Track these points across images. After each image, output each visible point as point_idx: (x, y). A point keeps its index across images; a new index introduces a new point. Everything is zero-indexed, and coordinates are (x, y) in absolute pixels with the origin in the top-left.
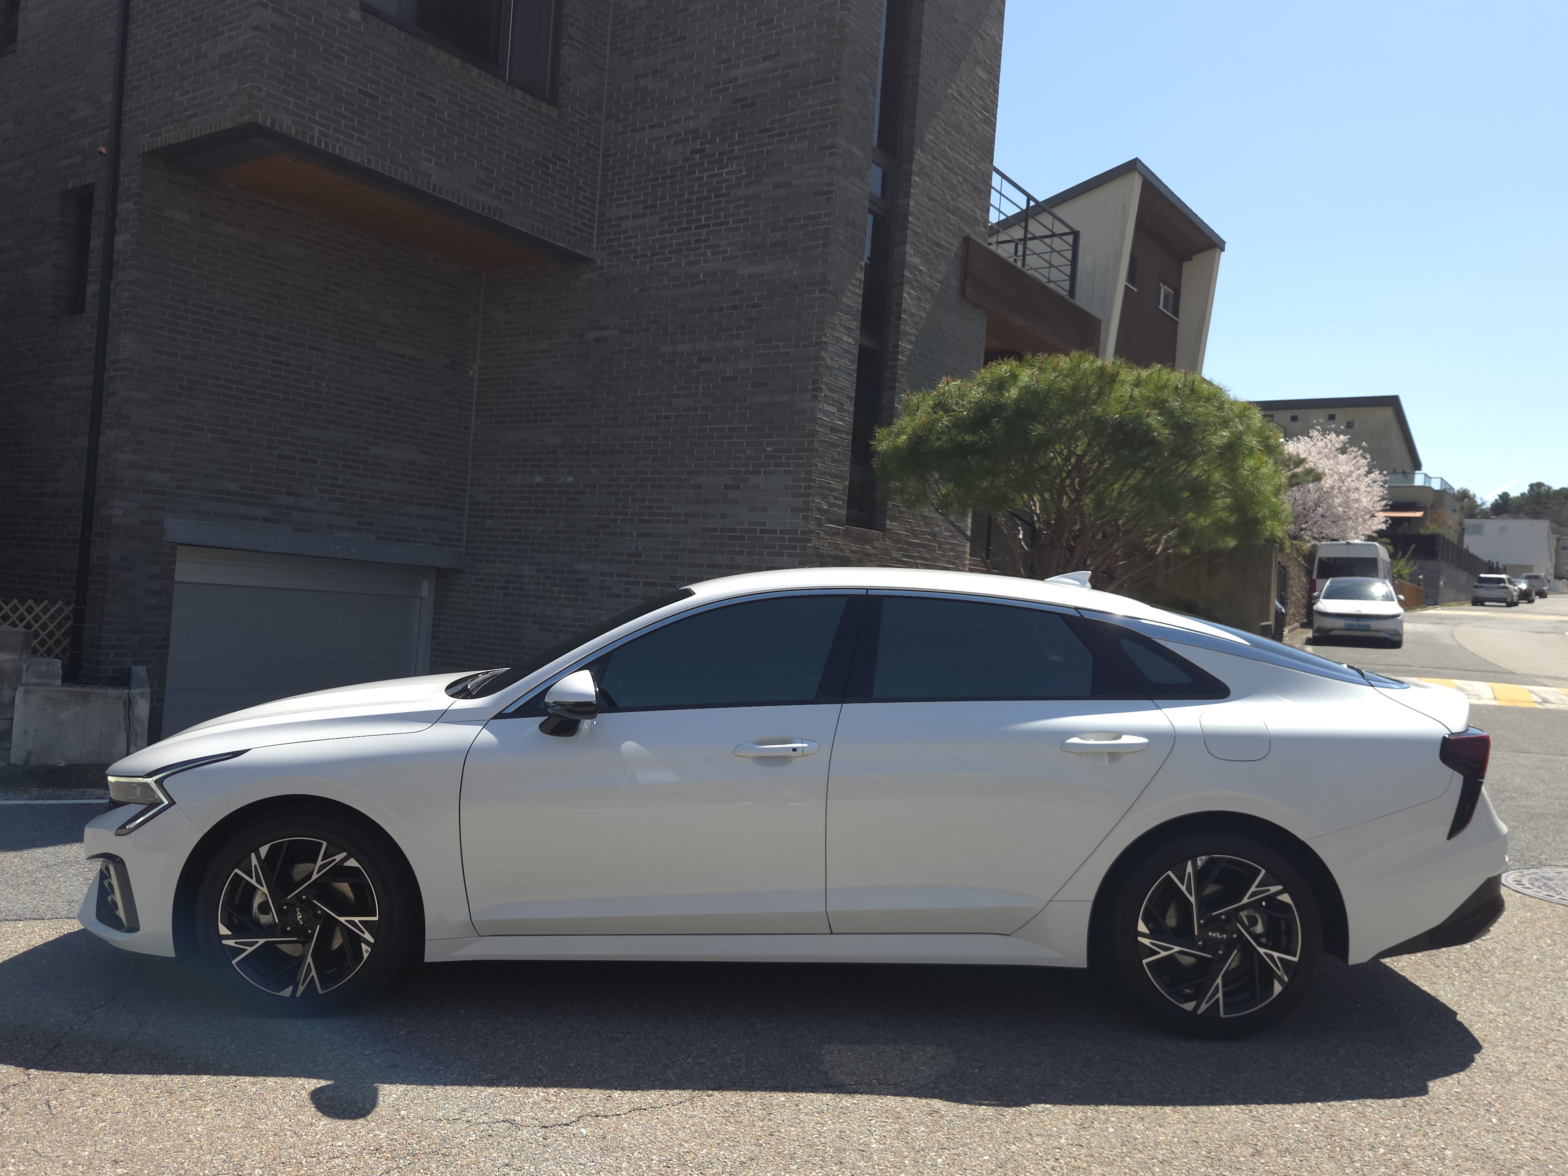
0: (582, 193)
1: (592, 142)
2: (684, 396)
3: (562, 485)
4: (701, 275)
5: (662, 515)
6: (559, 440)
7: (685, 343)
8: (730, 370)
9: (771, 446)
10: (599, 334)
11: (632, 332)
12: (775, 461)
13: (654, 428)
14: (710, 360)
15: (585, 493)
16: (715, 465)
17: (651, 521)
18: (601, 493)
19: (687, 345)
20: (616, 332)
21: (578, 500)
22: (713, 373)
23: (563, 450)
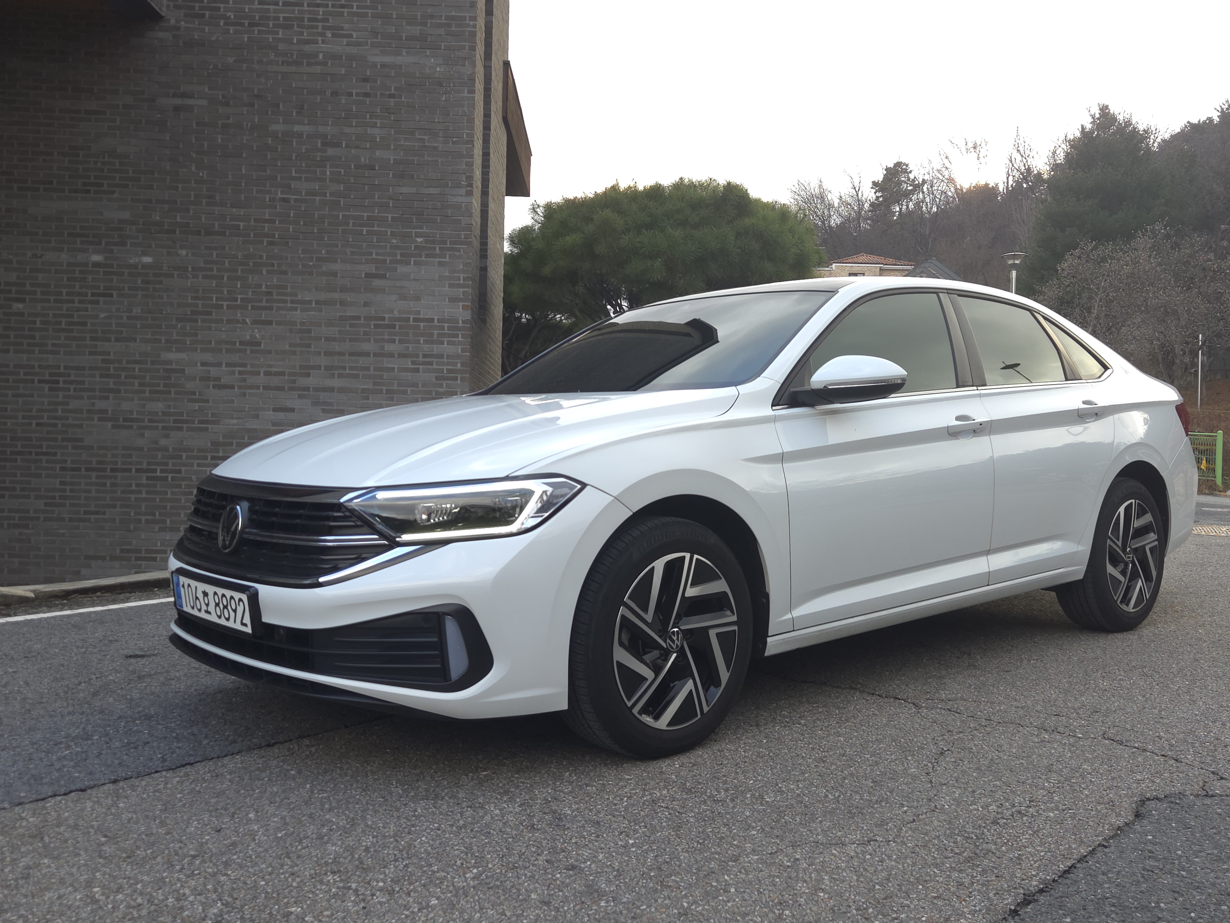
2: (307, 180)
3: (135, 266)
4: (321, 56)
5: (285, 302)
6: (126, 215)
7: (304, 124)
8: (365, 158)
9: (421, 237)
10: (178, 101)
11: (227, 104)
12: (427, 252)
13: (267, 211)
14: (338, 145)
15: (172, 276)
16: (352, 253)
17: (271, 308)
18: (195, 276)
19: (307, 127)
20: (204, 102)
21: (161, 283)
22: (343, 160)
23: (134, 227)
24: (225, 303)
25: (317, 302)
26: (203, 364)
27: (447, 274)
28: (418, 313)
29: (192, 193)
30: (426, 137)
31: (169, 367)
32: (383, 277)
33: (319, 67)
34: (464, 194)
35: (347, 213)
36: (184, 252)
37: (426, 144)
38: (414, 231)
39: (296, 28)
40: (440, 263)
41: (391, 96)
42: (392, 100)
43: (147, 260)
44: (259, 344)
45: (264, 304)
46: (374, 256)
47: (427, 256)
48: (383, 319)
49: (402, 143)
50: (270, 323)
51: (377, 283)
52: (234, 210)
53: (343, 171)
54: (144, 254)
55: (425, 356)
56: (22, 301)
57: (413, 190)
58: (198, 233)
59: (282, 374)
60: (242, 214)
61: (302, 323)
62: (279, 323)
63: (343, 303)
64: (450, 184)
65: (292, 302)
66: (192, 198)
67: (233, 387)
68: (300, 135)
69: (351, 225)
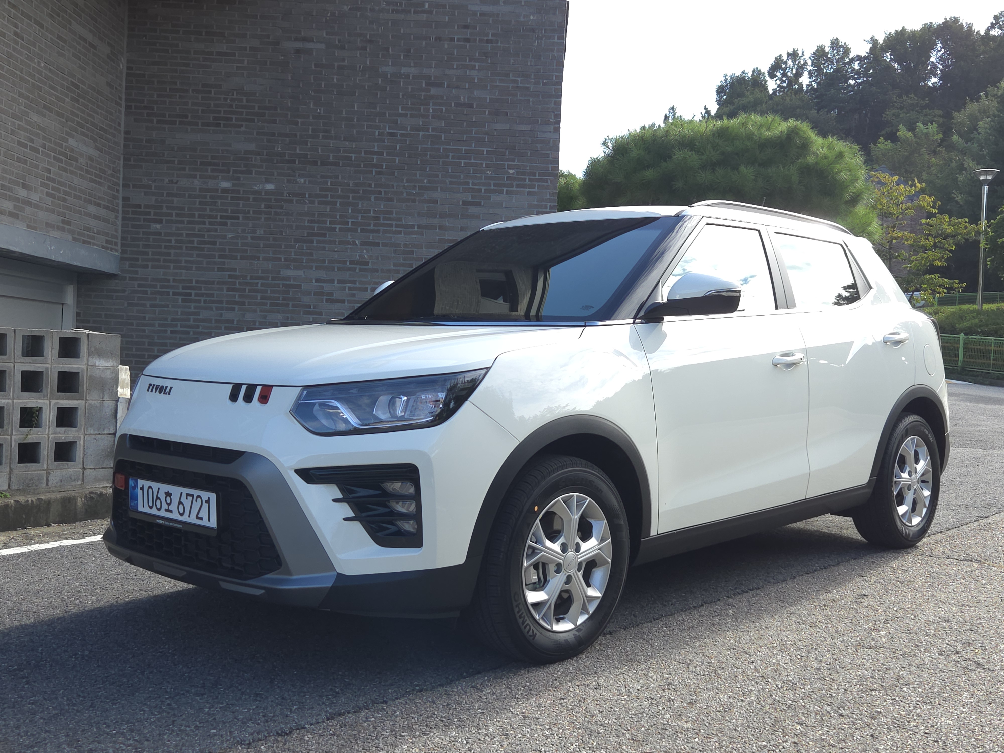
2: (412, 116)
3: (259, 192)
4: (427, 5)
5: (391, 226)
6: (252, 147)
7: (410, 66)
8: (464, 97)
9: (513, 169)
10: (299, 45)
11: (343, 48)
12: (518, 183)
13: (376, 144)
14: (441, 85)
15: (291, 201)
16: (451, 183)
17: (378, 231)
18: (312, 202)
19: (413, 69)
20: (322, 46)
21: (282, 208)
22: (445, 98)
23: (258, 157)
24: (338, 227)
25: (419, 227)
26: (317, 281)
27: (536, 203)
29: (311, 127)
30: (519, 79)
31: (288, 283)
32: (479, 204)
33: (425, 15)
34: (552, 131)
35: (447, 147)
36: (302, 181)
37: (519, 85)
38: (506, 163)
40: (529, 193)
41: (488, 41)
42: (490, 45)
43: (270, 187)
44: (367, 263)
45: (372, 227)
46: (471, 186)
47: (518, 186)
49: (498, 84)
50: (377, 244)
51: (472, 210)
52: (347, 143)
53: (444, 109)
54: (267, 181)
56: (160, 222)
57: (507, 127)
58: (315, 163)
60: (354, 147)
61: (406, 245)
62: (385, 245)
63: (441, 228)
64: (540, 121)
65: (397, 226)
66: (310, 132)
67: (343, 301)
68: (407, 76)
69: (450, 157)
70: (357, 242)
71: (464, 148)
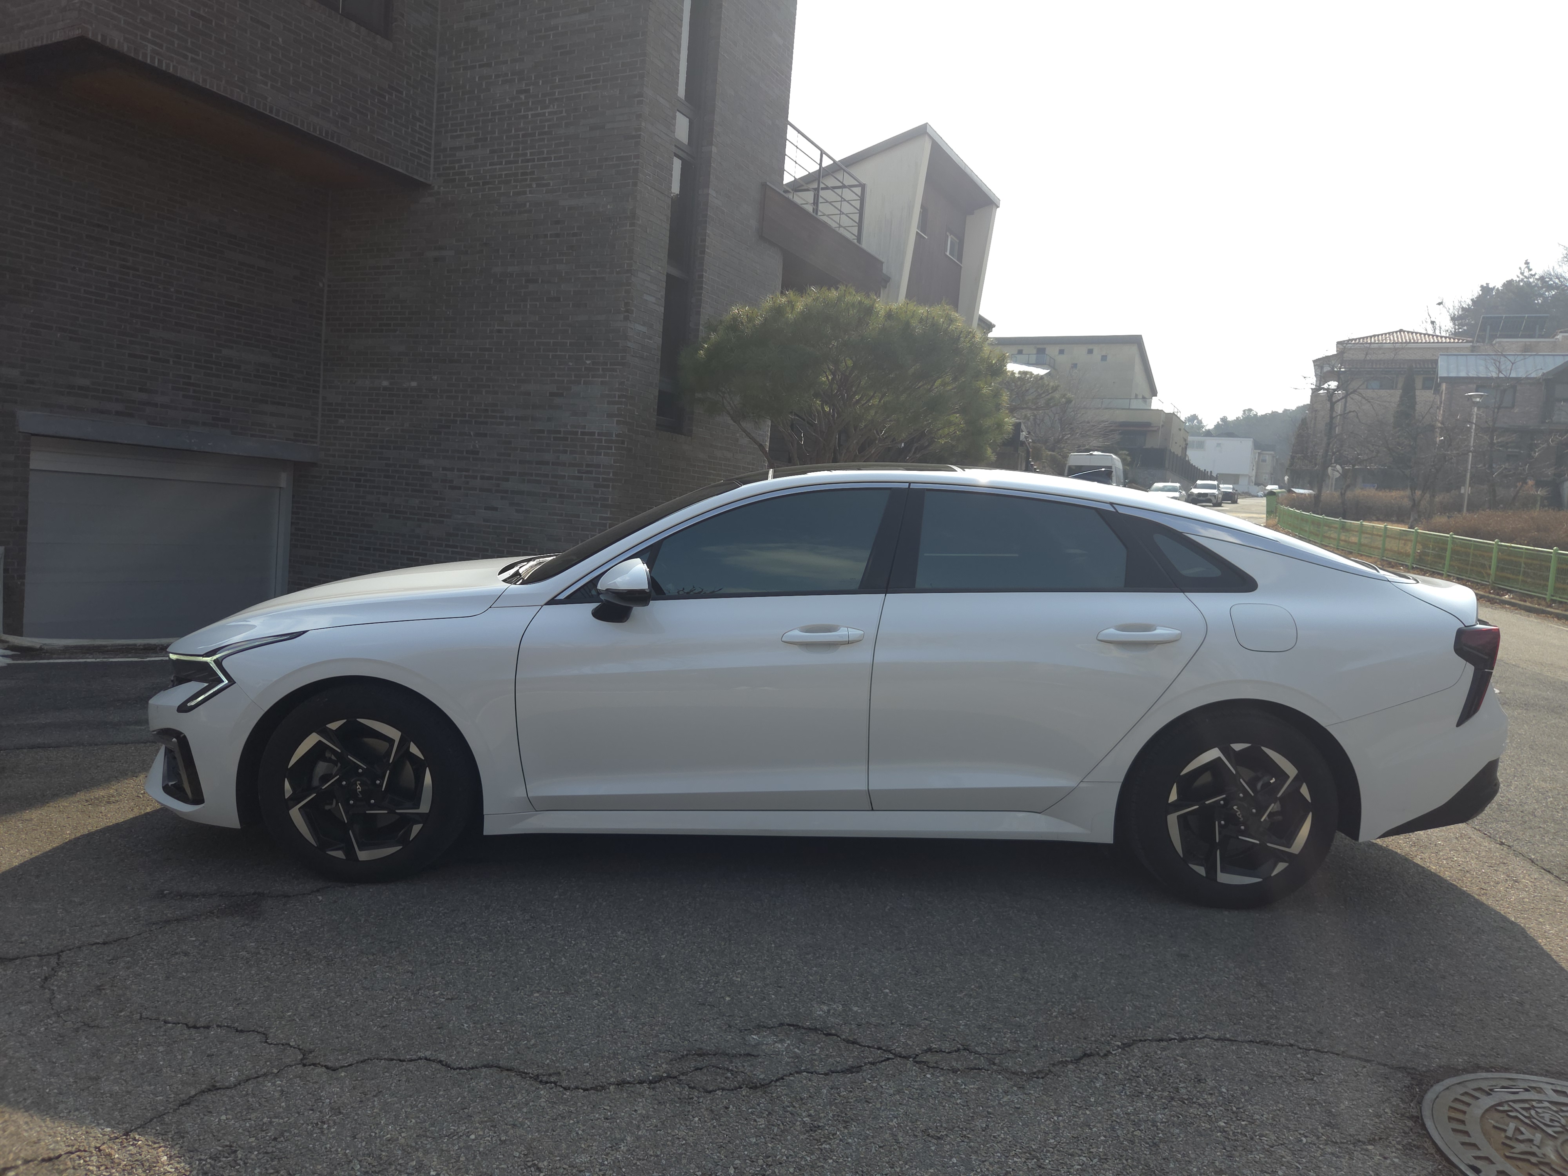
0: (418, 123)
1: (427, 76)
2: (515, 313)
3: (407, 390)
4: (528, 205)
5: (496, 417)
6: (403, 349)
7: (514, 265)
8: (554, 291)
9: (590, 359)
10: (437, 253)
11: (467, 253)
12: (593, 373)
13: (488, 341)
14: (536, 281)
15: (428, 397)
16: (542, 375)
17: (487, 423)
18: (442, 397)
19: (517, 267)
20: (453, 253)
21: (421, 403)
22: (539, 294)
23: (407, 358)
24: (459, 419)
25: (517, 418)
26: (444, 469)
27: (607, 392)
28: (584, 427)
29: (443, 328)
30: (597, 270)
31: (423, 471)
32: (562, 395)
33: (526, 215)
35: (540, 340)
36: (435, 377)
37: (597, 275)
38: (585, 354)
39: (513, 183)
40: (602, 383)
41: (574, 235)
42: (575, 238)
43: (414, 384)
44: (478, 453)
45: (482, 419)
46: (556, 377)
47: (593, 376)
48: (559, 432)
49: (580, 276)
50: (486, 435)
51: (557, 401)
52: (467, 341)
53: (538, 303)
54: (413, 379)
55: (588, 466)
57: (586, 318)
58: (445, 361)
59: (490, 478)
60: (472, 344)
61: (506, 436)
62: (491, 436)
63: (533, 418)
65: (501, 418)
66: (442, 333)
67: (460, 488)
68: (512, 275)
69: (542, 350)
70: (472, 433)
71: (552, 341)
